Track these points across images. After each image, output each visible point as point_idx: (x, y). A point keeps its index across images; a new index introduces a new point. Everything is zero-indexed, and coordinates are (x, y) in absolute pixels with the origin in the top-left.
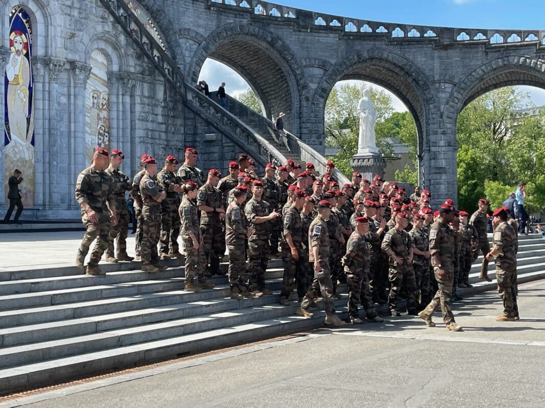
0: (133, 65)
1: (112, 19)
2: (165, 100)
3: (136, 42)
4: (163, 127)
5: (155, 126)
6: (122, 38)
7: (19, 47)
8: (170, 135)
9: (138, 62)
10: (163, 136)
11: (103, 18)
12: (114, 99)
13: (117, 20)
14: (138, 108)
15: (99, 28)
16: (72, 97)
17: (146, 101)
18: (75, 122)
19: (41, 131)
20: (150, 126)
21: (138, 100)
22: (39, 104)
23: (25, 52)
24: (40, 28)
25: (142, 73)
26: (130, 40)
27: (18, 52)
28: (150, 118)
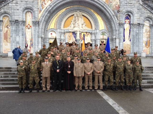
1: (150, 13)
7: (127, 22)
11: (147, 13)
12: (151, 30)
15: (146, 15)
16: (139, 31)
18: (140, 36)
19: (132, 38)
22: (131, 33)
23: (129, 23)
24: (132, 18)
27: (127, 23)
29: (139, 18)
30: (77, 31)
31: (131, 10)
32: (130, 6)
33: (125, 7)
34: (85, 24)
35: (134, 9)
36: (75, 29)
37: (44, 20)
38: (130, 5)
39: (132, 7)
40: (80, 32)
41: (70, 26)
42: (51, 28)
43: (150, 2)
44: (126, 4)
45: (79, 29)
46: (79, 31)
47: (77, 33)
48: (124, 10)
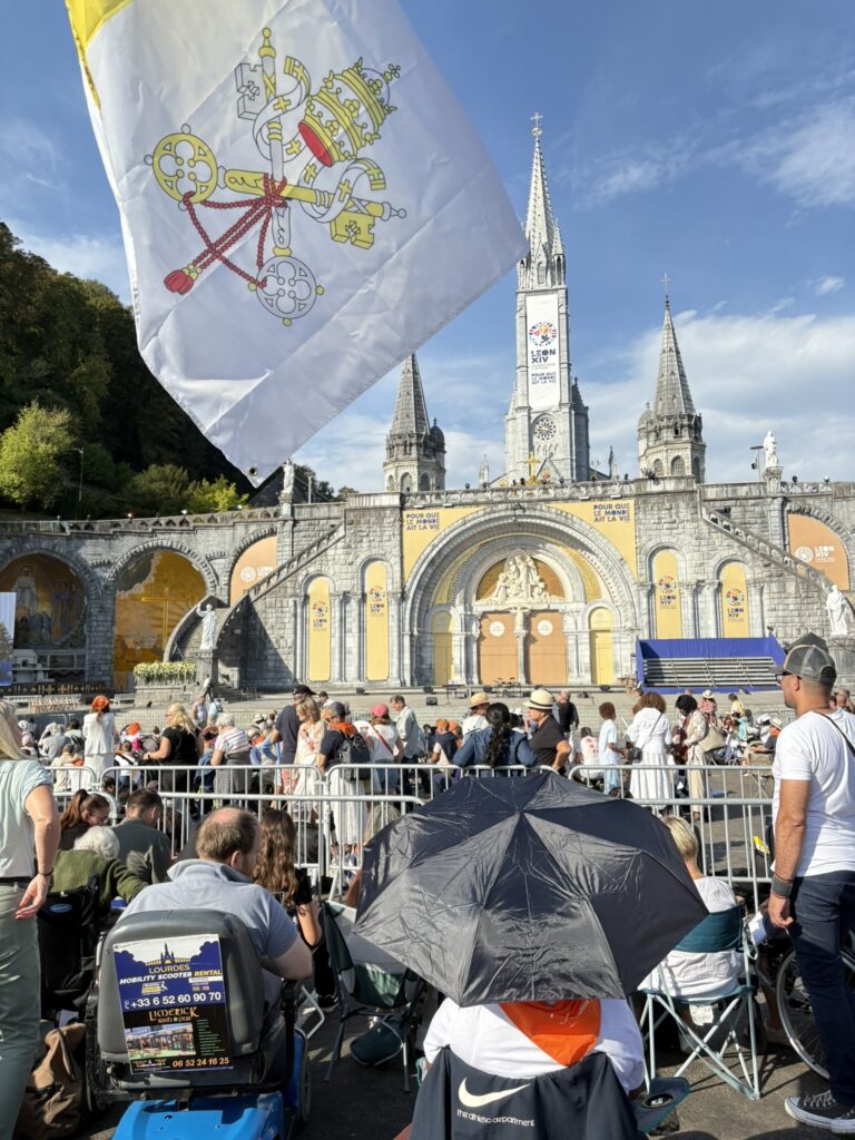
0: (761, 573)
1: (736, 544)
2: (797, 591)
3: (763, 555)
4: (796, 613)
5: (786, 613)
6: (748, 556)
8: (804, 619)
9: (768, 569)
10: (797, 619)
11: (728, 546)
13: (743, 544)
14: (766, 602)
15: (725, 553)
17: (776, 596)
20: (780, 613)
21: (765, 596)
25: (770, 576)
26: (756, 555)
28: (781, 607)
29: (702, 564)
30: (516, 608)
31: (674, 540)
32: (668, 529)
33: (654, 533)
34: (542, 585)
35: (682, 536)
36: (512, 602)
37: (418, 587)
38: (666, 526)
39: (674, 531)
40: (526, 611)
41: (495, 593)
42: (438, 602)
43: (752, 502)
44: (654, 526)
45: (522, 601)
46: (524, 608)
47: (515, 614)
48: (650, 544)
